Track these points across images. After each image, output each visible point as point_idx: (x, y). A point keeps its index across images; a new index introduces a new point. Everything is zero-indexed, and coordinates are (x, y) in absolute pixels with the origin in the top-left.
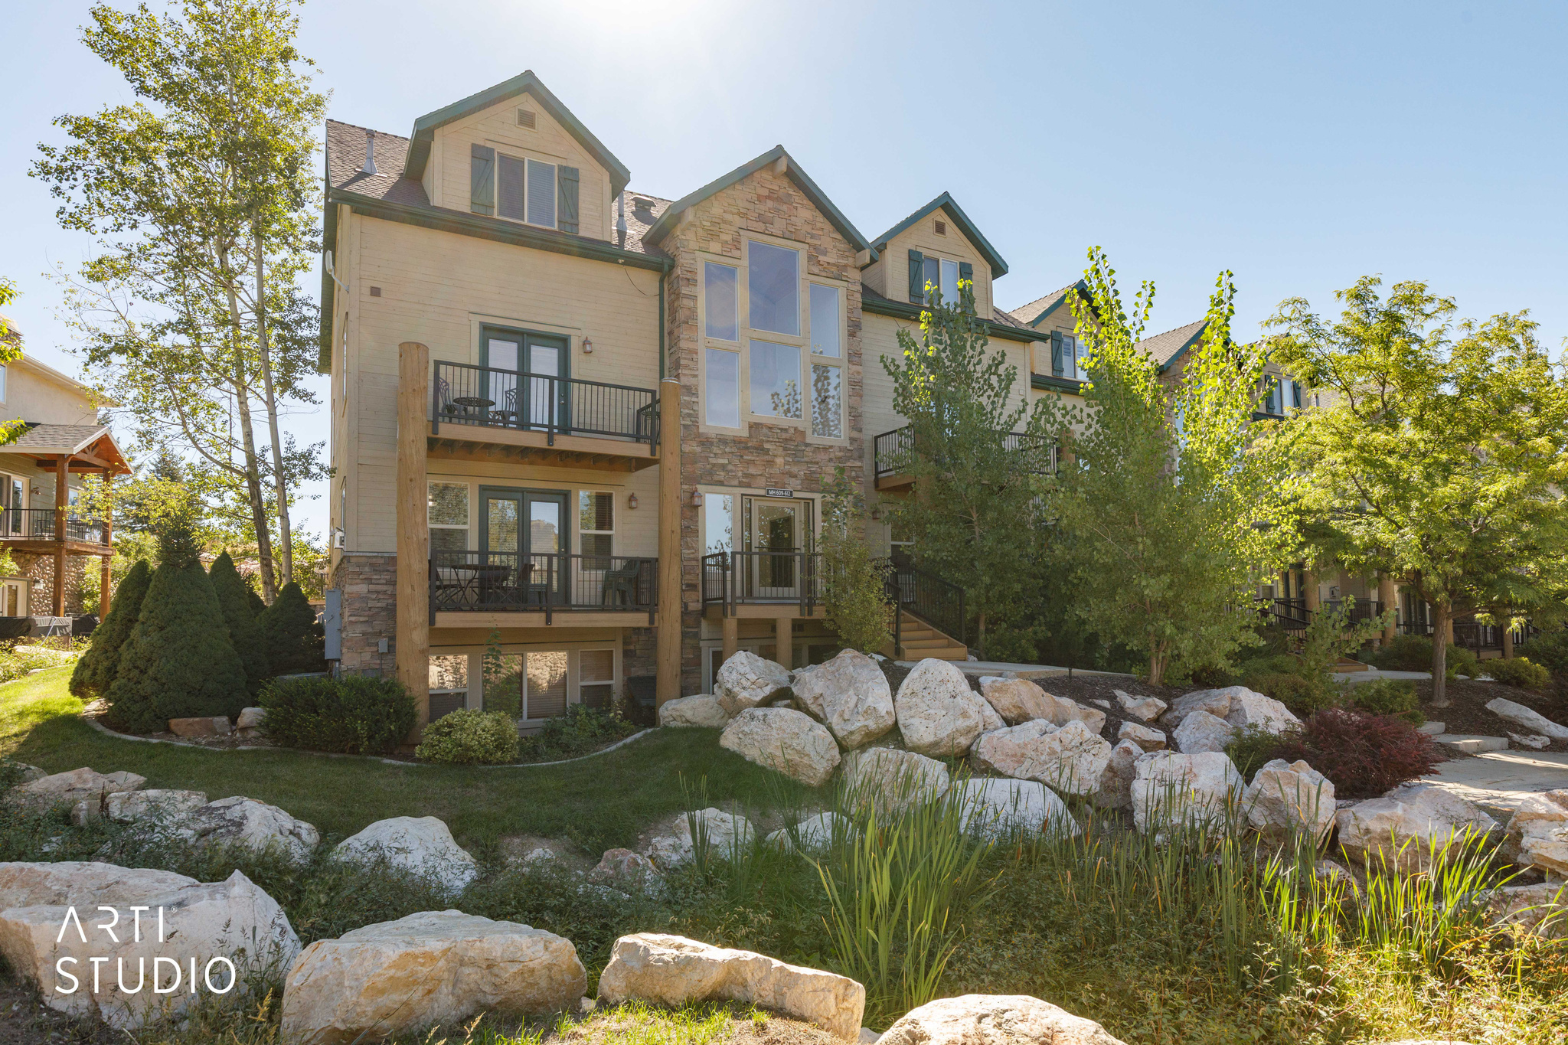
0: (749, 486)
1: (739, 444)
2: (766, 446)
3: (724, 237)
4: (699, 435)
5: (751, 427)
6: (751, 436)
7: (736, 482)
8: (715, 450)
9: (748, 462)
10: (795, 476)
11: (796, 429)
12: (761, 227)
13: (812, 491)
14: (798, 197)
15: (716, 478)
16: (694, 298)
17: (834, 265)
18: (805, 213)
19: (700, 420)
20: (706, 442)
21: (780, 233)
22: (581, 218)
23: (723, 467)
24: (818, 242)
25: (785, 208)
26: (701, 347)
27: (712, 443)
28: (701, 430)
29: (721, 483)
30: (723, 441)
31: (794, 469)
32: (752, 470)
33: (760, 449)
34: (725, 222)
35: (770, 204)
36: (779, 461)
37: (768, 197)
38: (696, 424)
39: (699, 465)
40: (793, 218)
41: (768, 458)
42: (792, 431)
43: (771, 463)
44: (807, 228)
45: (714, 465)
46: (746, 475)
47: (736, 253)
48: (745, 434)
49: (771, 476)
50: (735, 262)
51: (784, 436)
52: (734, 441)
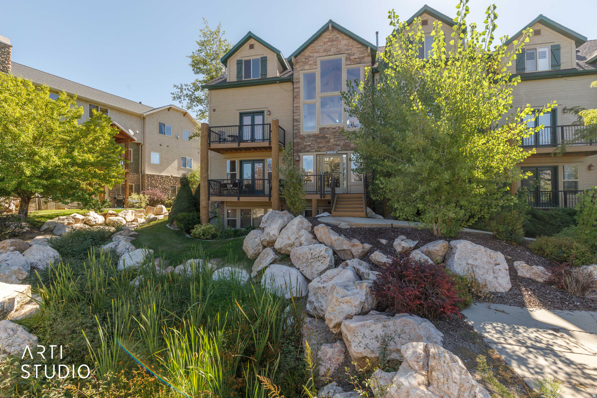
0: (319, 151)
1: (316, 137)
2: (326, 136)
3: (310, 63)
4: (300, 135)
5: (320, 129)
6: (320, 133)
7: (314, 150)
8: (306, 140)
9: (319, 143)
10: (339, 145)
11: (339, 127)
12: (325, 54)
13: (346, 150)
14: (340, 36)
15: (306, 150)
16: (299, 88)
17: (358, 58)
18: (344, 42)
19: (301, 130)
20: (303, 138)
21: (333, 54)
22: (268, 72)
23: (309, 145)
24: (350, 52)
25: (335, 43)
26: (301, 105)
27: (305, 138)
28: (301, 134)
29: (308, 151)
30: (309, 136)
31: (338, 143)
32: (321, 145)
33: (324, 137)
34: (310, 57)
35: (329, 44)
36: (332, 140)
37: (328, 41)
38: (299, 132)
39: (300, 146)
40: (339, 46)
41: (327, 140)
42: (337, 128)
43: (329, 142)
44: (346, 47)
45: (306, 145)
46: (318, 147)
47: (315, 67)
48: (318, 132)
49: (328, 147)
50: (314, 70)
51: (334, 130)
52: (313, 136)
